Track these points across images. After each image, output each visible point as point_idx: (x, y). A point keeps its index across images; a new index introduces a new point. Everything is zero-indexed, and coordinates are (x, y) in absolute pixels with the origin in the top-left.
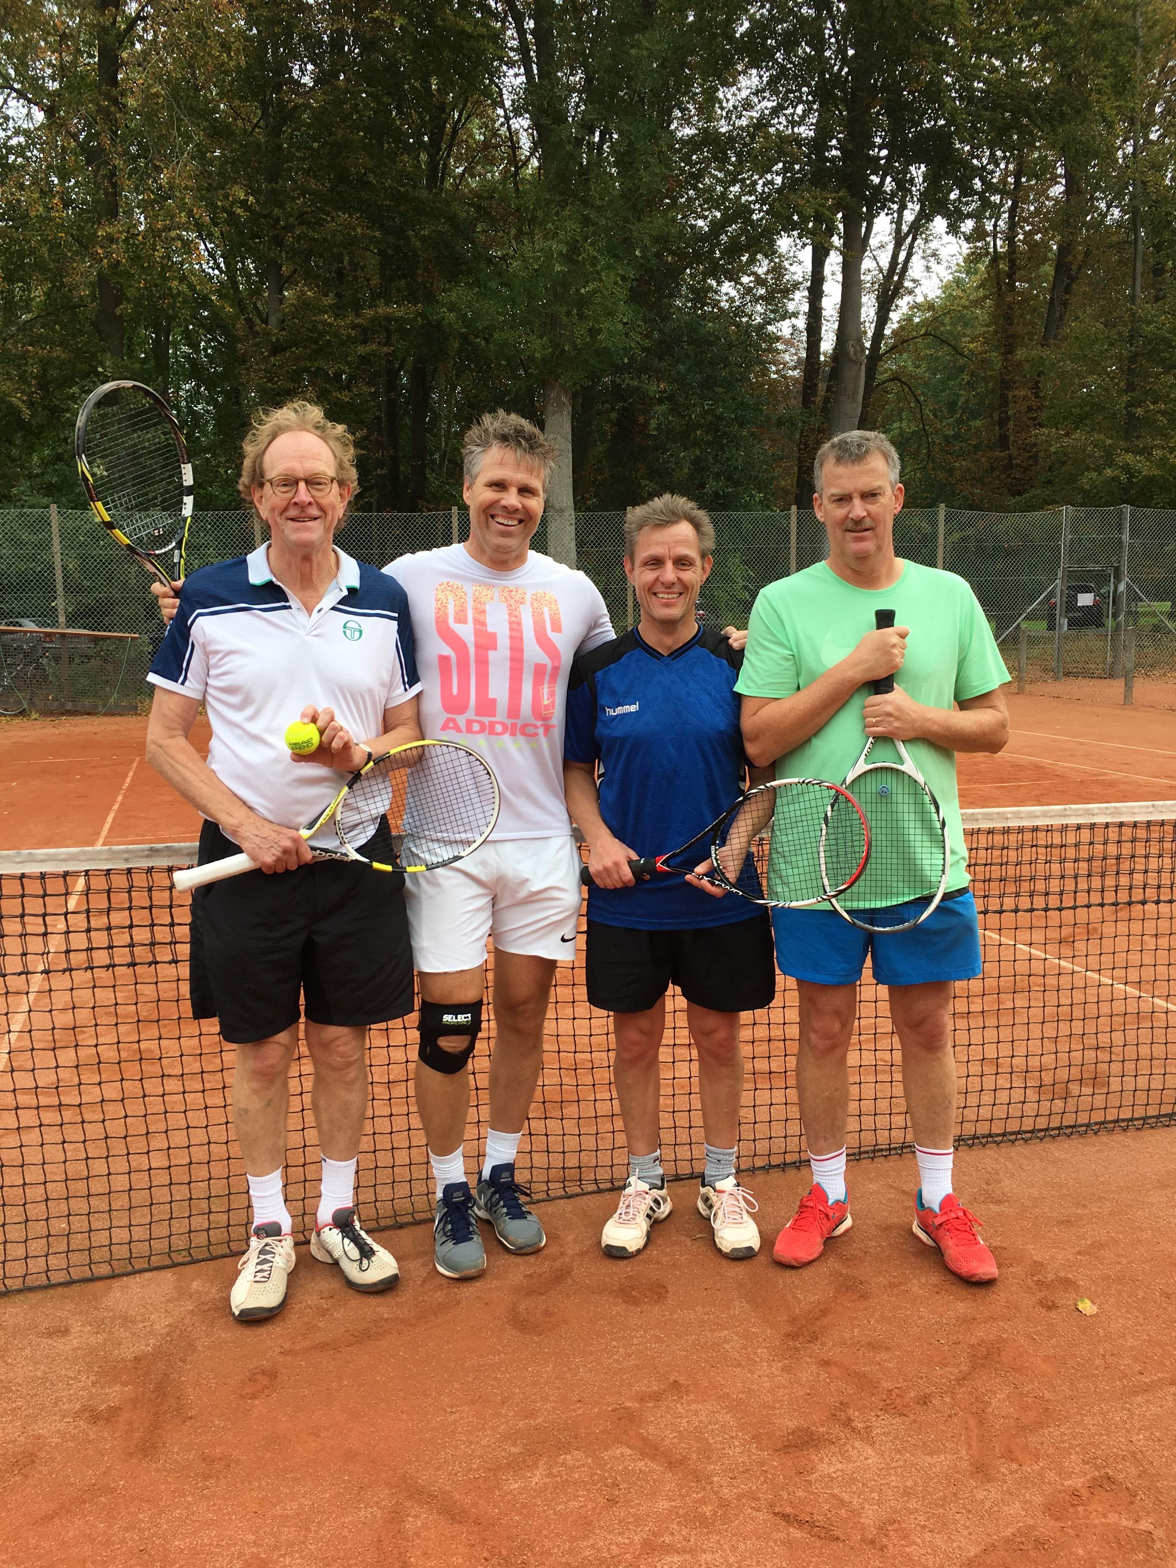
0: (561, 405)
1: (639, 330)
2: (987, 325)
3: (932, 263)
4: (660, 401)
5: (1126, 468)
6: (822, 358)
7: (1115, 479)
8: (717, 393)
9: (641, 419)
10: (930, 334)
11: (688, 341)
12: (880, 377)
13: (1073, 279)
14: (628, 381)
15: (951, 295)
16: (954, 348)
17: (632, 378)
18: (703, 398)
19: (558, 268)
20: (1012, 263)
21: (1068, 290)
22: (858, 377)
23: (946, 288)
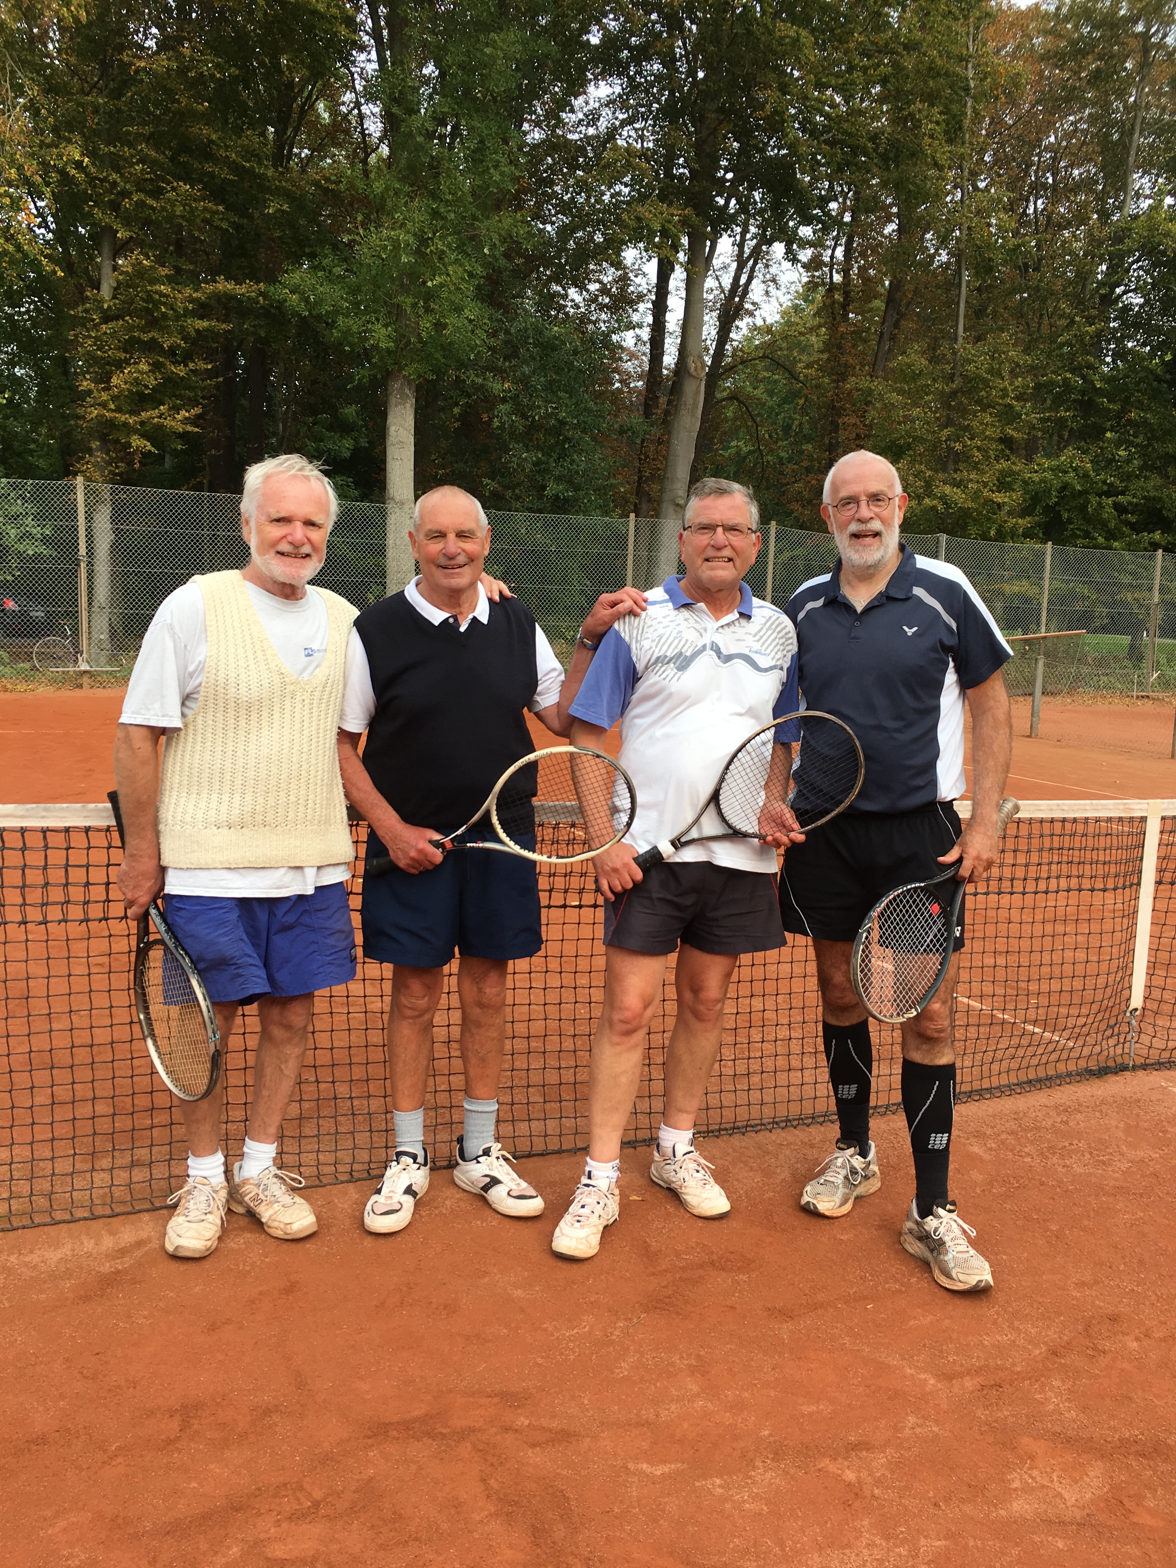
0: (404, 397)
1: (486, 328)
2: (822, 352)
3: (772, 289)
4: (504, 400)
5: (943, 499)
6: (665, 372)
7: (934, 508)
8: (560, 398)
9: (485, 417)
10: (768, 357)
11: (534, 344)
12: (719, 396)
13: (902, 316)
14: (471, 377)
15: (789, 321)
16: (790, 373)
17: (477, 376)
18: (547, 401)
19: (404, 259)
20: (846, 294)
21: (896, 325)
22: (697, 393)
23: (784, 314)
